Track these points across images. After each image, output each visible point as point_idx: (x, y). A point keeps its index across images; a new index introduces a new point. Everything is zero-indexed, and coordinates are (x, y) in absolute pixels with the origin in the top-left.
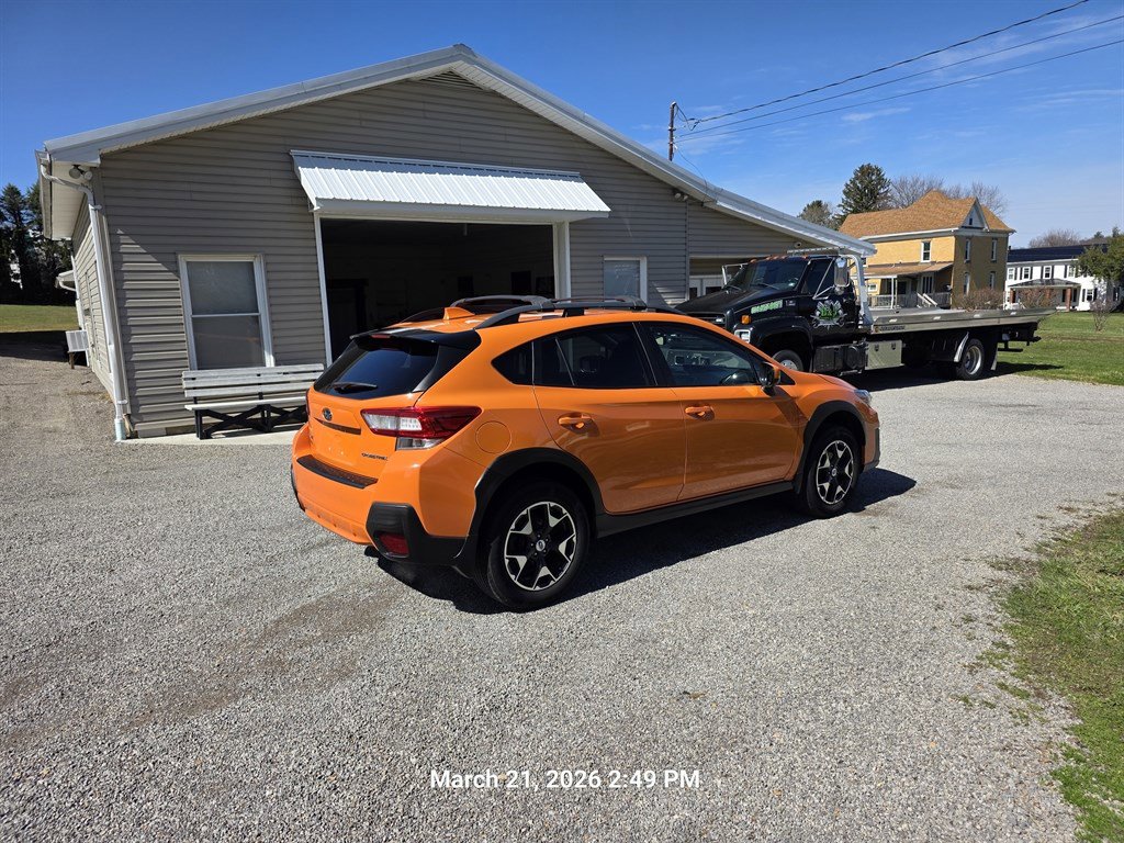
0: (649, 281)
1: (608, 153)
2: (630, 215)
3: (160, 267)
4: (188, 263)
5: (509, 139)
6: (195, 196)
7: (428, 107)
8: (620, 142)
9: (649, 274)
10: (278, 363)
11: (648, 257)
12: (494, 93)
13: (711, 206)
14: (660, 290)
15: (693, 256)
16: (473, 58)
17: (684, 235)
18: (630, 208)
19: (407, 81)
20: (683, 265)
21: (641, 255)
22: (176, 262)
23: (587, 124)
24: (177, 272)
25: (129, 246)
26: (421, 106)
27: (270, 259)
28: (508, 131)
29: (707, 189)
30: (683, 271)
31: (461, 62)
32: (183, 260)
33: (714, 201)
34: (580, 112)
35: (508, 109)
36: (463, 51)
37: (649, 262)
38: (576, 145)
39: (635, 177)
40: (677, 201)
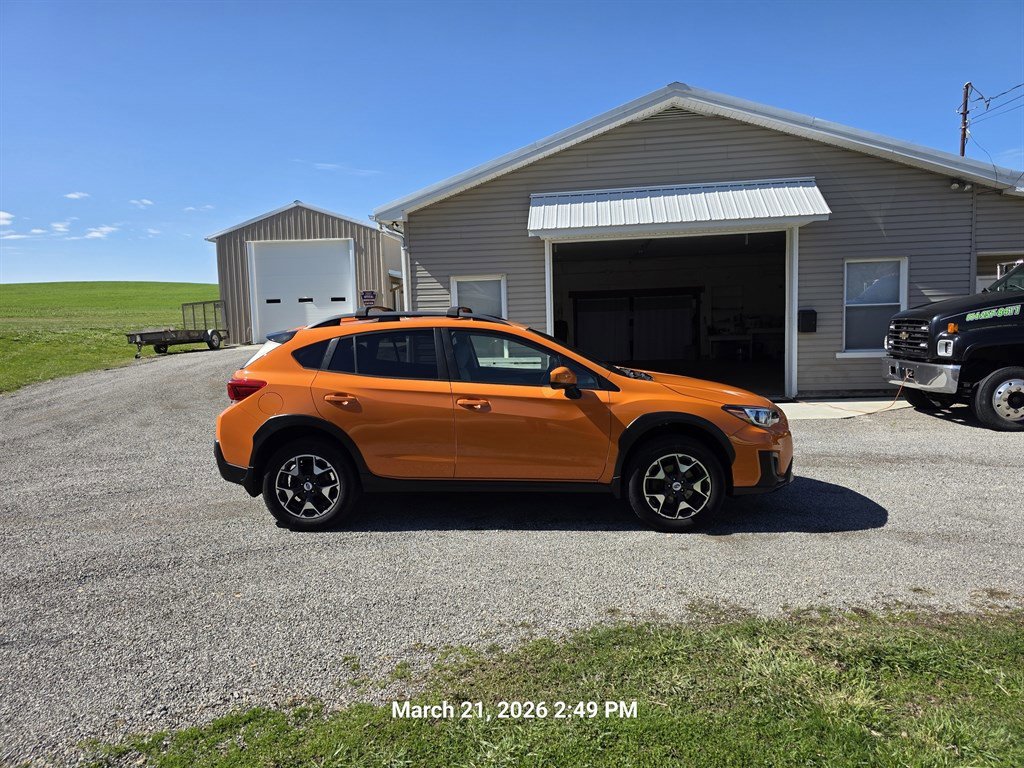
0: (910, 283)
1: (854, 152)
2: (883, 213)
3: (439, 286)
4: (458, 283)
5: (730, 156)
6: (464, 236)
7: (648, 141)
8: (863, 139)
9: (910, 276)
10: (510, 355)
11: (910, 256)
12: (717, 117)
13: (1009, 192)
14: (927, 293)
15: (981, 253)
16: (690, 92)
17: (968, 229)
18: (883, 206)
19: (631, 124)
20: (967, 264)
21: (904, 255)
22: (449, 282)
23: (817, 128)
24: (448, 289)
25: (422, 272)
26: (642, 142)
27: (511, 277)
28: (730, 149)
29: (996, 174)
30: (966, 270)
31: (675, 98)
32: (454, 281)
33: (1013, 188)
34: (810, 119)
35: (735, 128)
36: (677, 87)
37: (910, 263)
38: (812, 150)
39: (895, 172)
40: (956, 192)
